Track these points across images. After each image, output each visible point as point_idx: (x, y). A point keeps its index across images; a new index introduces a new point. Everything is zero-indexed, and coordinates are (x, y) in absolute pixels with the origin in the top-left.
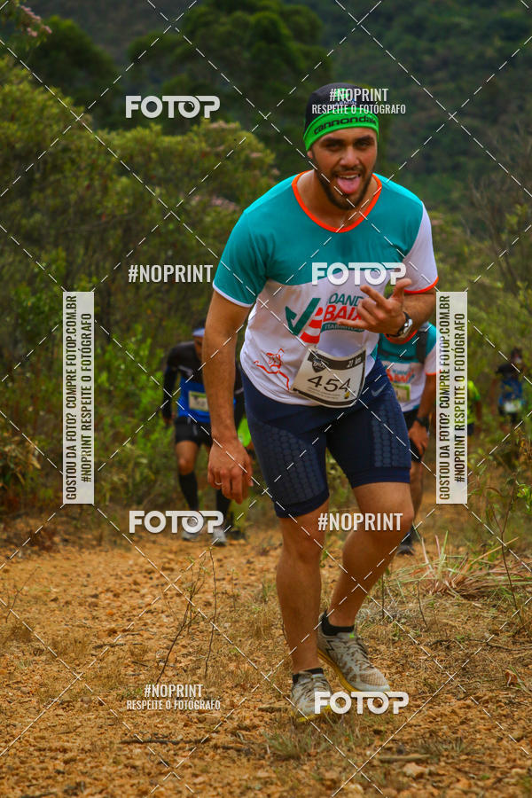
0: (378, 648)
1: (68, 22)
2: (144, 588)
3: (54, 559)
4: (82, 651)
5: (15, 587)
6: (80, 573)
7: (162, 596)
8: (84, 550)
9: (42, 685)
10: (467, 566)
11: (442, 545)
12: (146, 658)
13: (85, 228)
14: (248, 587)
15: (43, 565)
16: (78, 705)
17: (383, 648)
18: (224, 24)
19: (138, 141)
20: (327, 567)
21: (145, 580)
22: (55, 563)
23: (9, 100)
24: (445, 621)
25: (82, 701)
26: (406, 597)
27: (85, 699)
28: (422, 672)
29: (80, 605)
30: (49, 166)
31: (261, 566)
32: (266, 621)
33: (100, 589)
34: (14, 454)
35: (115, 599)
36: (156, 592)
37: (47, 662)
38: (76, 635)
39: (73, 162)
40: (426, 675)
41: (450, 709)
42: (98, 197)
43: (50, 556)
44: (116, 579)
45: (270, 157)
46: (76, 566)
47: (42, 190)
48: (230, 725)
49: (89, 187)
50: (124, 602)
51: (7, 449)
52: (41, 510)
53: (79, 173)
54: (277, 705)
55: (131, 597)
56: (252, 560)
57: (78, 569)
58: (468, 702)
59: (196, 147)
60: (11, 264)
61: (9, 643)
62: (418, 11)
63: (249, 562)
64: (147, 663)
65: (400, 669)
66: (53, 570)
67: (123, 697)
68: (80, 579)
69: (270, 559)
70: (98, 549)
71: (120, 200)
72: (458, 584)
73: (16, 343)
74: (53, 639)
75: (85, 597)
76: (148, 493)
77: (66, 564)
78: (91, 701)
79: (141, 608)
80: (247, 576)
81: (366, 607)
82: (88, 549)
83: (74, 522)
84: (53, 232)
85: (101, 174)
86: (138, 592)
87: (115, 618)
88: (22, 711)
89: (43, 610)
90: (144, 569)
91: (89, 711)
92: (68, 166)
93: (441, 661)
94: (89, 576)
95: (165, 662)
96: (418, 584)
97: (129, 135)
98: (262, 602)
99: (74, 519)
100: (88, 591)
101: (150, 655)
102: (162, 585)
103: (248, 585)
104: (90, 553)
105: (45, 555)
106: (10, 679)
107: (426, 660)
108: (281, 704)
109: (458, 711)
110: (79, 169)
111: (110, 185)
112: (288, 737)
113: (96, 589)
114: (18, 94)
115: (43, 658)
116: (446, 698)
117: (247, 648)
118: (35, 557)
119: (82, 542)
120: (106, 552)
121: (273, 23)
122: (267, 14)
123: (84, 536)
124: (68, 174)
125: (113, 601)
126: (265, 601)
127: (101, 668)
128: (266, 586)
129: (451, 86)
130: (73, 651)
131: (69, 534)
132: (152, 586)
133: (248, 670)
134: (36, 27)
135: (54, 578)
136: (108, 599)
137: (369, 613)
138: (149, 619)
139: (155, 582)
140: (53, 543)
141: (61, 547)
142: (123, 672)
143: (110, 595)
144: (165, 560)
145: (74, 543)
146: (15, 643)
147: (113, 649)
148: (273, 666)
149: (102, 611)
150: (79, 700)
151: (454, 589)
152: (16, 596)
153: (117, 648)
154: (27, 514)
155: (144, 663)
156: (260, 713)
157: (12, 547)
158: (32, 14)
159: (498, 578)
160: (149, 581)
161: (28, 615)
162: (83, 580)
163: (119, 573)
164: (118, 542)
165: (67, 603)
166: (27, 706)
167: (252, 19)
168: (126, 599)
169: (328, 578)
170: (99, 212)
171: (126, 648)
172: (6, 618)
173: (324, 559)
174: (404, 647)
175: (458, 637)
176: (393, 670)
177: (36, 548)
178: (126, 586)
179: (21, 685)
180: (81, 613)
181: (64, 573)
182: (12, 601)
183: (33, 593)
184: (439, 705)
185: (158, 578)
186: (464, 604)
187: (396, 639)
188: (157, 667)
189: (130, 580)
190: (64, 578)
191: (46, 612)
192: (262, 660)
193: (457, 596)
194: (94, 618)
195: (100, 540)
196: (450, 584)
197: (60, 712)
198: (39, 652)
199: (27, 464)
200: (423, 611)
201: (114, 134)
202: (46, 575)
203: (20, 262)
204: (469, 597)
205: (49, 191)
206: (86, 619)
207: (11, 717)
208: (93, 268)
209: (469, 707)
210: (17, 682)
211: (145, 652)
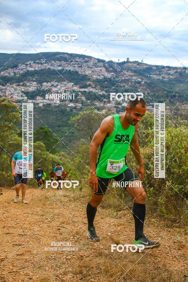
18: (41, 131)
23: (15, 139)
24: (62, 199)
45: (45, 146)
48: (36, 212)
112: (42, 213)
138: (28, 199)
159: (68, 194)
167: (44, 130)
204: (65, 197)
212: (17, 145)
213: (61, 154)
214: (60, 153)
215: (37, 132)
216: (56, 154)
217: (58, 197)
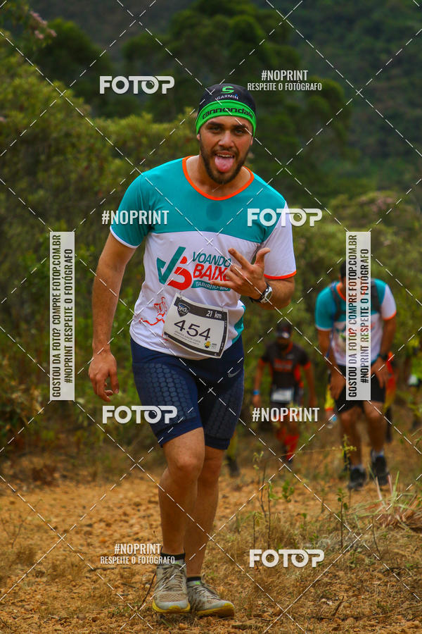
0: (337, 574)
1: (69, 24)
2: (132, 518)
3: (54, 492)
4: (78, 573)
5: (20, 517)
6: (77, 505)
7: (148, 526)
8: (80, 485)
9: (43, 603)
10: (416, 503)
11: (393, 484)
12: (133, 580)
13: (84, 203)
14: (224, 519)
15: (45, 497)
16: (74, 621)
17: (341, 574)
18: (207, 26)
19: (131, 127)
20: (292, 502)
21: (133, 512)
22: (55, 496)
23: (19, 92)
24: (396, 550)
25: (78, 618)
26: (362, 529)
27: (81, 616)
28: (375, 595)
29: (77, 533)
30: (53, 149)
31: (235, 500)
32: (239, 549)
33: (94, 520)
34: (20, 401)
35: (107, 528)
36: (143, 522)
37: (47, 583)
38: (73, 560)
39: (73, 146)
40: (379, 598)
41: (400, 629)
42: (95, 176)
43: (52, 491)
44: (108, 511)
46: (73, 499)
47: (46, 170)
49: (87, 168)
50: (115, 531)
51: (14, 396)
52: (43, 450)
53: (79, 156)
54: (248, 623)
55: (121, 526)
56: (227, 495)
57: (75, 502)
58: (417, 622)
59: (181, 133)
60: (19, 235)
61: (15, 567)
62: (376, 16)
63: (225, 497)
64: (134, 585)
65: (356, 593)
66: (53, 502)
67: (113, 615)
68: (77, 510)
69: (243, 494)
70: (92, 484)
71: (115, 179)
72: (408, 518)
73: (22, 303)
74: (53, 563)
75: (81, 526)
76: (136, 436)
77: (65, 498)
78: (85, 618)
79: (129, 536)
80: (223, 509)
81: (326, 538)
82: (84, 484)
83: (72, 461)
84: (55, 207)
85: (98, 157)
86: (126, 522)
87: (107, 544)
88: (25, 626)
89: (44, 537)
90: (132, 502)
91: (83, 627)
92: (69, 149)
93: (393, 586)
94: (84, 507)
95: (151, 584)
96: (373, 518)
97: (124, 122)
98: (235, 532)
99: (72, 457)
100: (84, 521)
101: (137, 578)
102: (149, 516)
103: (224, 517)
104: (86, 488)
105: (47, 489)
106: (15, 598)
107: (379, 585)
108: (253, 622)
109: (407, 630)
110: (79, 152)
111: (105, 166)
113: (91, 519)
114: (26, 86)
115: (44, 579)
116: (397, 619)
117: (222, 573)
118: (37, 490)
119: (79, 478)
120: (100, 487)
121: (250, 26)
122: (245, 17)
123: (81, 473)
124: (69, 156)
125: (106, 530)
126: (238, 531)
127: (95, 588)
128: (239, 517)
129: (404, 81)
130: (70, 574)
131: (68, 471)
132: (140, 517)
133: (223, 592)
134: (42, 31)
135: (54, 510)
136: (101, 528)
137: (330, 543)
139: (142, 513)
140: (54, 479)
141: (60, 482)
142: (114, 592)
143: (103, 524)
144: (152, 495)
145: (72, 479)
146: (19, 566)
147: (105, 572)
148: (245, 589)
149: (95, 538)
150: (75, 617)
151: (405, 522)
152: (21, 526)
153: (108, 572)
154: (31, 453)
155: (133, 585)
156: (233, 630)
157: (18, 482)
158: (39, 19)
160: (138, 513)
161: (31, 542)
162: (79, 511)
163: (111, 506)
164: (111, 478)
165: (66, 531)
166: (29, 621)
167: (231, 22)
168: (117, 529)
169: (294, 511)
170: (96, 189)
171: (116, 571)
172: (12, 544)
173: (290, 494)
174: (360, 574)
175: (408, 565)
176: (351, 594)
177: (38, 483)
178: (117, 517)
179: (24, 603)
180: (78, 540)
181: (63, 505)
182: (17, 530)
183: (36, 522)
184: (390, 625)
185: (144, 510)
186: (413, 536)
187: (353, 566)
188: (144, 589)
189: (121, 511)
190: (63, 509)
191: (47, 539)
192: (236, 583)
193: (407, 529)
194: (89, 545)
195: (94, 476)
196: (401, 518)
197: (59, 627)
198: (40, 574)
199: (31, 410)
200: (377, 541)
201: (109, 122)
202: (47, 507)
203: (27, 232)
204: (417, 530)
205: (53, 172)
206: (82, 545)
207: (15, 631)
208: (90, 238)
209: (417, 627)
210: (21, 601)
211: (133, 575)
212: (29, 141)
213: (372, 201)
214: (364, 198)
215: (177, 35)
216: (334, 202)
217: (364, 530)
